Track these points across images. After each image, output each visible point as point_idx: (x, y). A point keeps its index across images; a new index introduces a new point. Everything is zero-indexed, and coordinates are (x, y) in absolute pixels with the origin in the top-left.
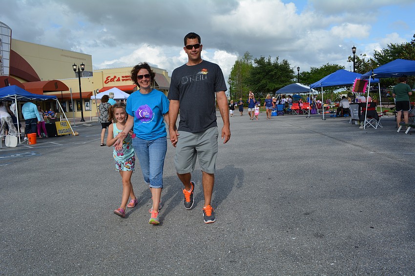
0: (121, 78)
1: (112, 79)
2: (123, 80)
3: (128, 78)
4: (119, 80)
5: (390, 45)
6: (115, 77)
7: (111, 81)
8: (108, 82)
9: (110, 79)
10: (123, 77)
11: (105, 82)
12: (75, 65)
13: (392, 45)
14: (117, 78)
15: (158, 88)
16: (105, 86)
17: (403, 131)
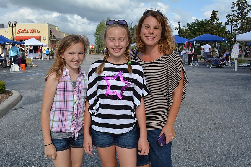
0: (29, 31)
1: (23, 31)
2: (31, 32)
3: (34, 31)
4: (27, 32)
5: (196, 20)
6: (25, 30)
7: (21, 32)
8: (20, 33)
9: (21, 31)
10: (31, 30)
11: (18, 33)
12: (9, 22)
13: (197, 20)
14: (26, 31)
15: (55, 39)
16: (17, 36)
17: (209, 67)
